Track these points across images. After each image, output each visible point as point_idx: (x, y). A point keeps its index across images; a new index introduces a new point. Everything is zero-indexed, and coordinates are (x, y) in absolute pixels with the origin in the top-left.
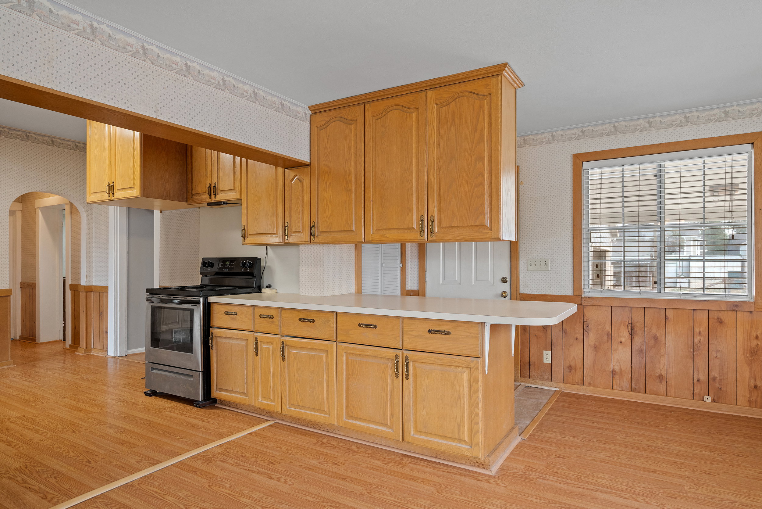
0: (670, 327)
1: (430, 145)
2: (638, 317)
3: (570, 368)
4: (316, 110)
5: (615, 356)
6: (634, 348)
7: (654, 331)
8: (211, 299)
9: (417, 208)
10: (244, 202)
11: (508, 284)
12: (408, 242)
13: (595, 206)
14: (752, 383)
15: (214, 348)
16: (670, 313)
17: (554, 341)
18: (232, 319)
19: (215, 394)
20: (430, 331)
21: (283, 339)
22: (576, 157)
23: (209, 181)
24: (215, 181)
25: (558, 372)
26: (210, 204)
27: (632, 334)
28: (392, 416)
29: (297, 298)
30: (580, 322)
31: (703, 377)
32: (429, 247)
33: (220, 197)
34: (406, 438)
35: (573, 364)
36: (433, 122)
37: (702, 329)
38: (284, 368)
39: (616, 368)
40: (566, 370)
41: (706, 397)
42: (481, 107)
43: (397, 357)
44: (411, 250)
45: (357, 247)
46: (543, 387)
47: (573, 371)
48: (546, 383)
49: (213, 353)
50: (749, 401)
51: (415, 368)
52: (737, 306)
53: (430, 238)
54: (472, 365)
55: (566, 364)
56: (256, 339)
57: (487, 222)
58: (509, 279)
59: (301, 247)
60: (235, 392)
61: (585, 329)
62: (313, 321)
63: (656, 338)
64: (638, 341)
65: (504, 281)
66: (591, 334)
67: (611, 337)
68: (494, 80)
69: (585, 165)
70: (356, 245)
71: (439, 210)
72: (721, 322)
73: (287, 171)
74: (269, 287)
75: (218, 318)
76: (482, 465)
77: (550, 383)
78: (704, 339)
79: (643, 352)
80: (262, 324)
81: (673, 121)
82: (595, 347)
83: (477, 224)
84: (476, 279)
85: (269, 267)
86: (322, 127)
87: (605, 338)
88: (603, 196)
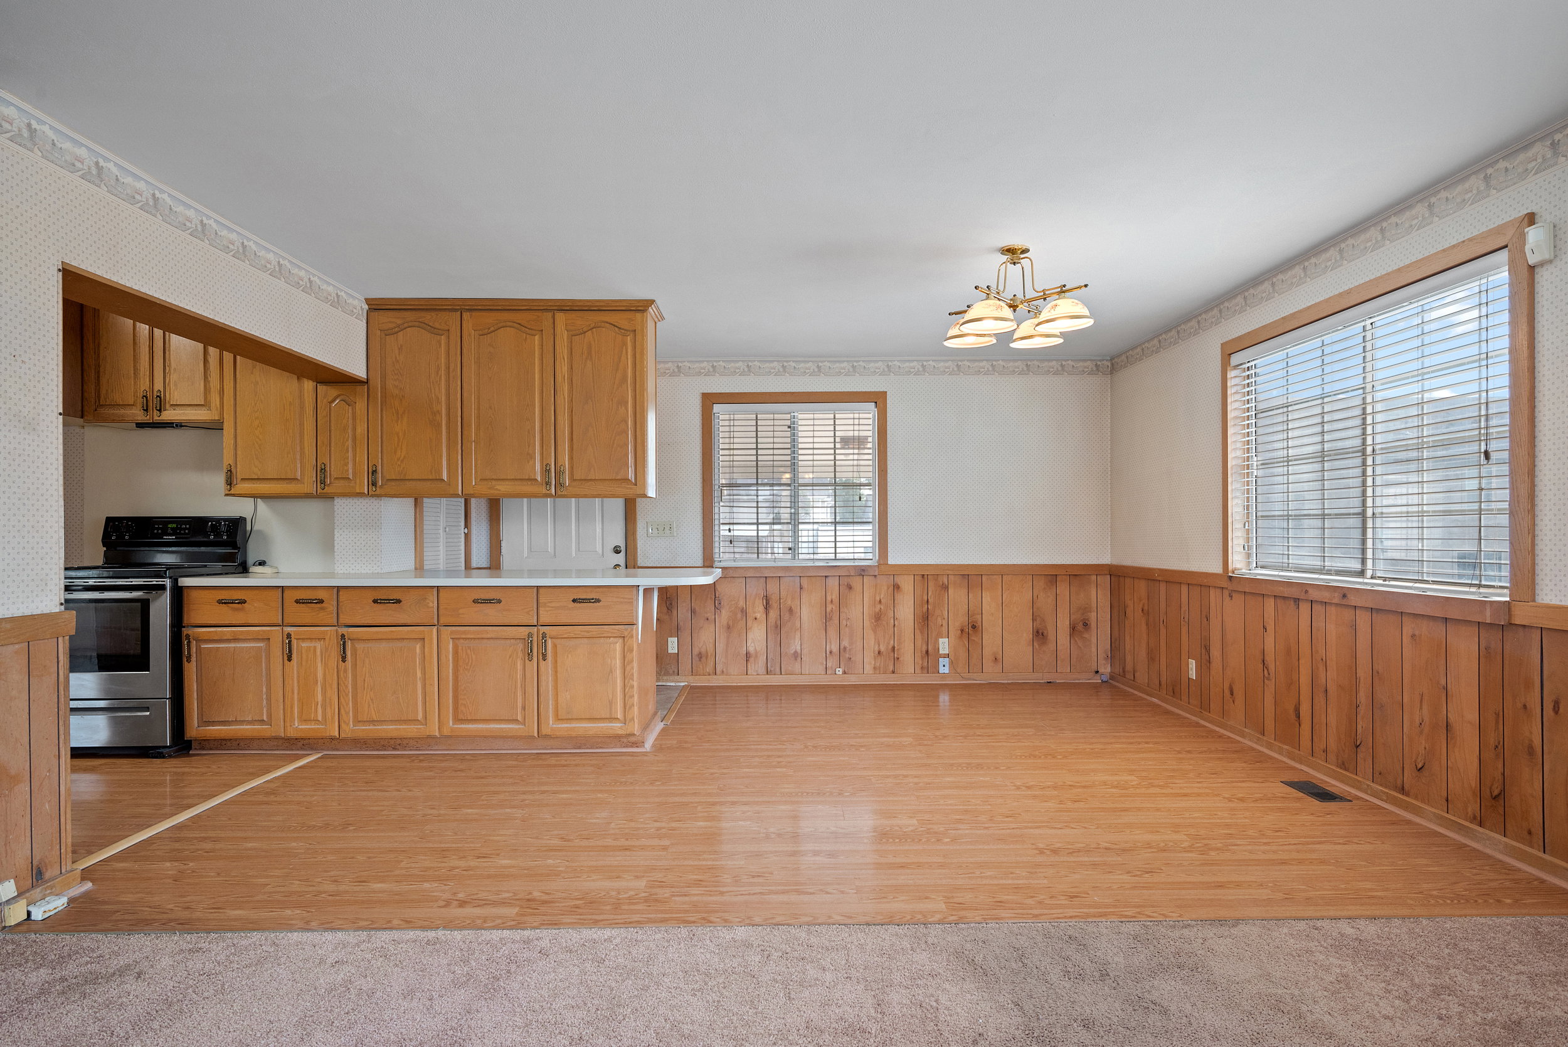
0: (804, 596)
1: (559, 378)
2: (772, 588)
3: (700, 656)
4: (376, 307)
5: (750, 635)
6: (769, 623)
7: (789, 602)
8: (186, 582)
9: (542, 454)
10: (228, 426)
11: (623, 554)
12: (475, 497)
13: (727, 458)
14: (876, 649)
15: (194, 659)
16: (805, 582)
17: (681, 624)
18: (237, 609)
19: (194, 731)
20: (574, 601)
21: (344, 630)
22: (706, 397)
23: (144, 384)
24: (158, 385)
25: (685, 663)
26: (141, 425)
27: (767, 607)
29: (332, 575)
30: (711, 598)
31: (835, 648)
32: (506, 505)
33: (168, 415)
34: (544, 731)
35: (703, 650)
36: (563, 350)
37: (834, 597)
38: (345, 671)
39: (751, 649)
40: (696, 658)
41: (838, 669)
42: (624, 344)
43: (530, 635)
44: (479, 509)
45: (417, 503)
46: (669, 684)
47: (704, 659)
48: (672, 678)
49: (191, 670)
50: (874, 668)
51: (555, 646)
52: (863, 570)
53: (559, 493)
54: (626, 634)
55: (696, 652)
56: (289, 636)
57: (631, 475)
58: (623, 549)
59: (338, 501)
60: (242, 722)
61: (717, 607)
62: (399, 601)
63: (791, 610)
64: (773, 614)
65: (617, 551)
66: (723, 612)
67: (744, 612)
68: (638, 315)
69: (717, 408)
70: (416, 500)
71: (571, 458)
72: (850, 587)
73: (322, 388)
74: (262, 563)
75: (199, 612)
76: (635, 744)
77: (676, 677)
78: (835, 607)
79: (779, 627)
80: (306, 613)
81: (807, 369)
82: (729, 627)
83: (619, 477)
84: (578, 549)
85: (259, 532)
86: (388, 333)
87: (739, 616)
88: (736, 446)
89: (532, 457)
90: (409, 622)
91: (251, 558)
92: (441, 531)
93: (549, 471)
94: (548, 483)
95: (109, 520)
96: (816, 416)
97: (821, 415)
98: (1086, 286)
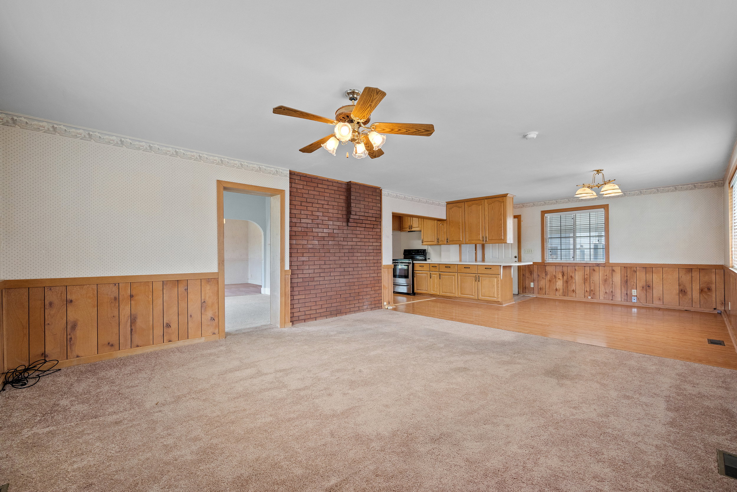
0: (576, 272)
1: (485, 215)
2: (565, 269)
3: (541, 289)
4: (448, 203)
5: (557, 284)
6: (564, 280)
7: (571, 274)
8: (414, 262)
9: (482, 234)
10: (422, 231)
11: (517, 258)
12: (478, 244)
14: (605, 291)
15: (415, 277)
16: (577, 268)
17: (535, 279)
18: (422, 268)
19: (416, 291)
20: (486, 268)
21: (440, 273)
22: (542, 212)
23: (409, 224)
24: (411, 224)
25: (536, 290)
26: (409, 232)
27: (563, 275)
28: (475, 292)
29: (441, 262)
30: (544, 272)
31: (588, 290)
32: (486, 245)
33: (413, 229)
34: (479, 299)
35: (542, 287)
36: (487, 209)
37: (588, 273)
38: (440, 281)
39: (558, 288)
40: (539, 289)
41: (589, 297)
42: (501, 205)
43: (476, 276)
44: (479, 247)
45: (460, 246)
46: (530, 296)
47: (542, 290)
48: (531, 294)
49: (415, 279)
50: (604, 298)
51: (481, 279)
52: (599, 265)
53: (486, 243)
54: (497, 277)
55: (539, 287)
56: (431, 273)
57: (503, 238)
58: (517, 257)
59: (442, 245)
60: (423, 290)
61: (546, 275)
62: (450, 267)
63: (571, 277)
64: (565, 278)
65: (516, 257)
66: (548, 276)
67: (555, 277)
68: (504, 198)
69: (546, 215)
70: (459, 245)
71: (488, 234)
72: (594, 270)
73: (438, 222)
74: (429, 259)
75: (417, 268)
76: (500, 304)
77: (533, 294)
78: (588, 277)
79: (567, 282)
80: (433, 269)
81: (577, 200)
82: (550, 281)
83: (500, 239)
84: (505, 257)
85: (428, 252)
86: (450, 209)
87: (553, 277)
88: (553, 226)
89: (479, 234)
90: (452, 272)
91: (427, 258)
92: (467, 252)
93: (483, 238)
94: (483, 241)
95: (404, 250)
96: (581, 214)
97: (585, 214)
98: (615, 180)
